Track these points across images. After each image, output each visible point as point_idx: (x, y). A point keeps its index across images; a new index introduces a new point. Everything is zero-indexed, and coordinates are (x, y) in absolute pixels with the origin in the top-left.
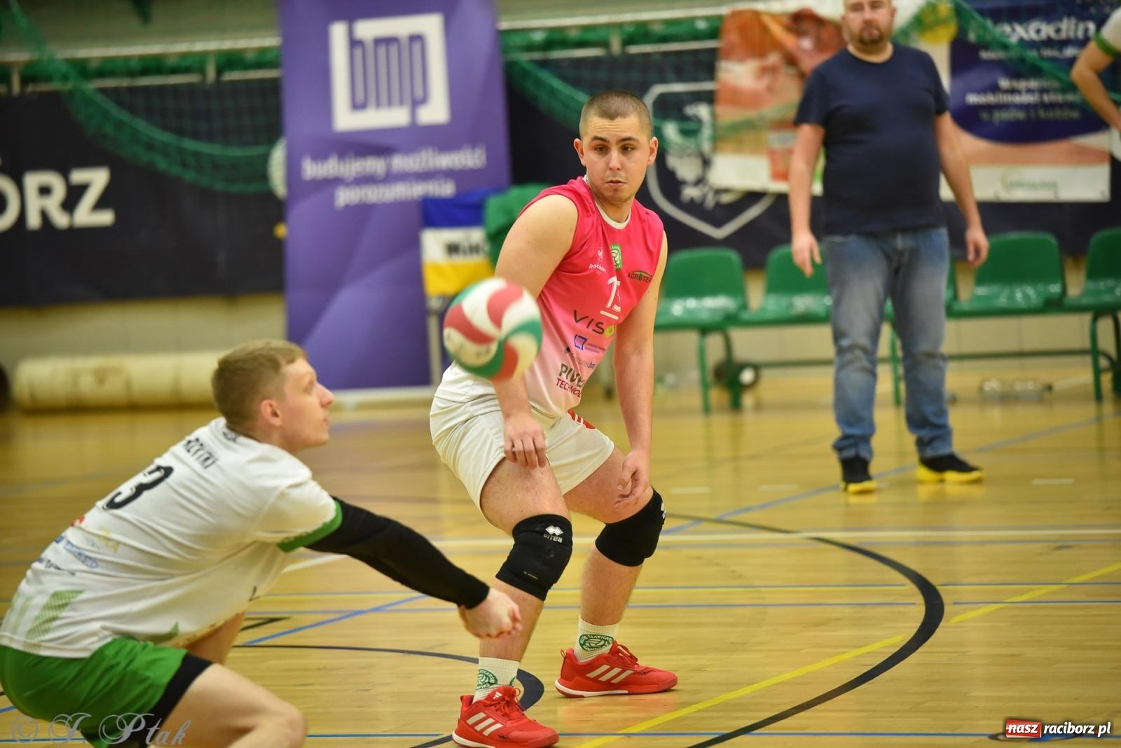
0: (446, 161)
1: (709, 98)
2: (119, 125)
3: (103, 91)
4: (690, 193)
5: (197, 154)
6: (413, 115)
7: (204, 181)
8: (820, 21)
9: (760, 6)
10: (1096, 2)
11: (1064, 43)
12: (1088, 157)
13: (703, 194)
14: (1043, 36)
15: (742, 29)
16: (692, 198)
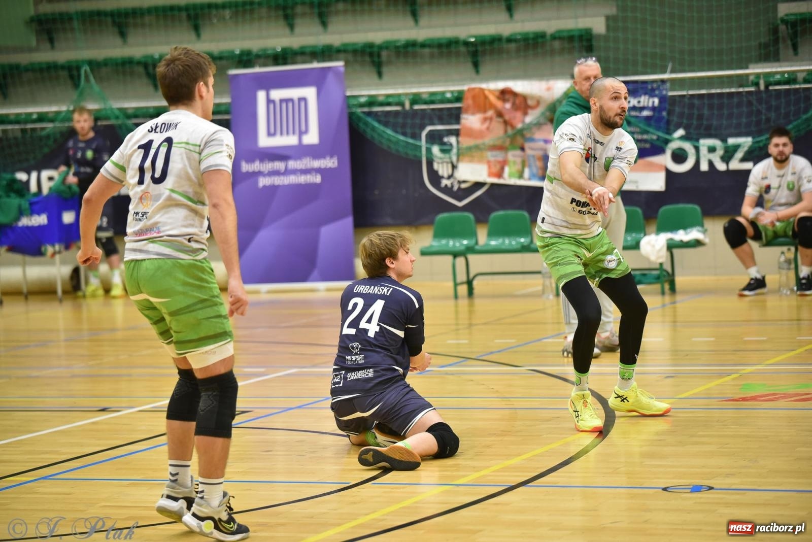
0: (317, 164)
1: (457, 133)
4: (445, 182)
6: (300, 139)
8: (515, 94)
9: (484, 86)
10: (658, 88)
11: (642, 109)
12: (654, 168)
13: (452, 184)
14: (631, 105)
15: (474, 98)
16: (446, 185)
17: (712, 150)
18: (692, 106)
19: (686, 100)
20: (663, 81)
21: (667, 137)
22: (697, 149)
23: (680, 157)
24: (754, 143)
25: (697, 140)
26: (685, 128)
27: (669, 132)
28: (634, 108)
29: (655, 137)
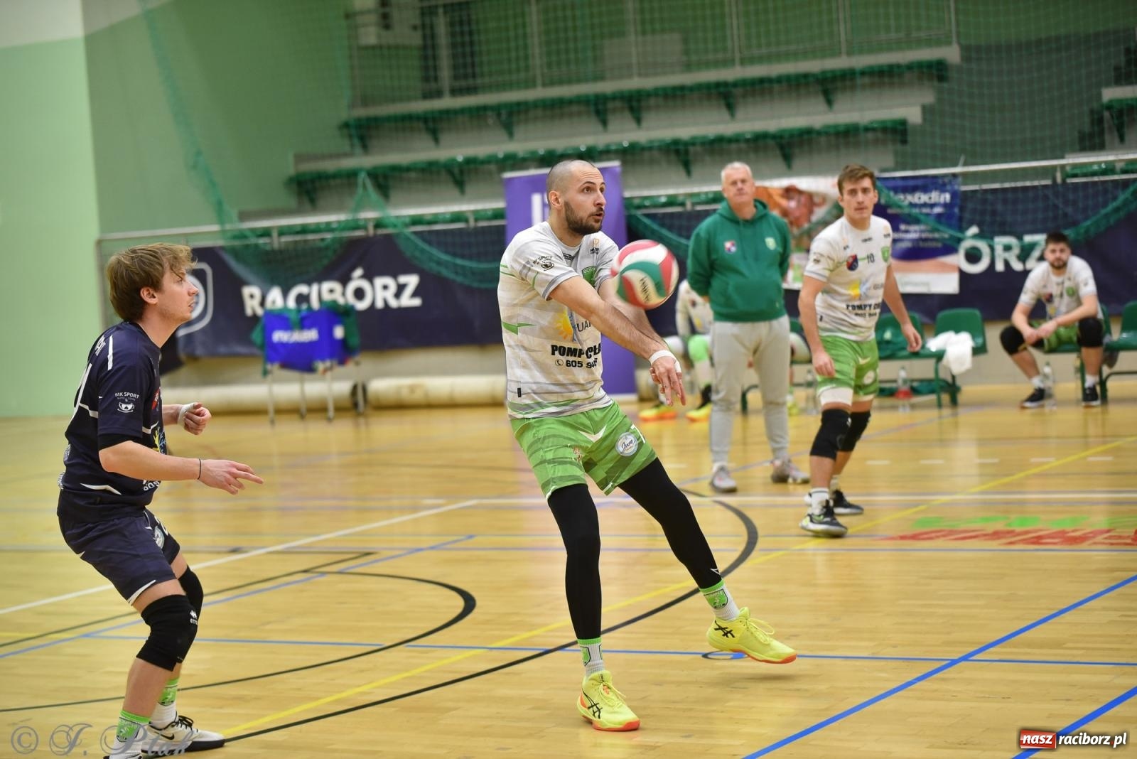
2: (423, 251)
3: (415, 233)
5: (463, 267)
7: (467, 282)
8: (800, 192)
10: (950, 183)
11: (933, 206)
12: (947, 268)
14: (922, 201)
17: (1007, 248)
18: (984, 201)
19: (979, 195)
20: (954, 175)
21: (959, 235)
22: (992, 249)
23: (973, 257)
25: (992, 239)
26: (980, 225)
27: (962, 229)
28: (925, 205)
29: (946, 236)
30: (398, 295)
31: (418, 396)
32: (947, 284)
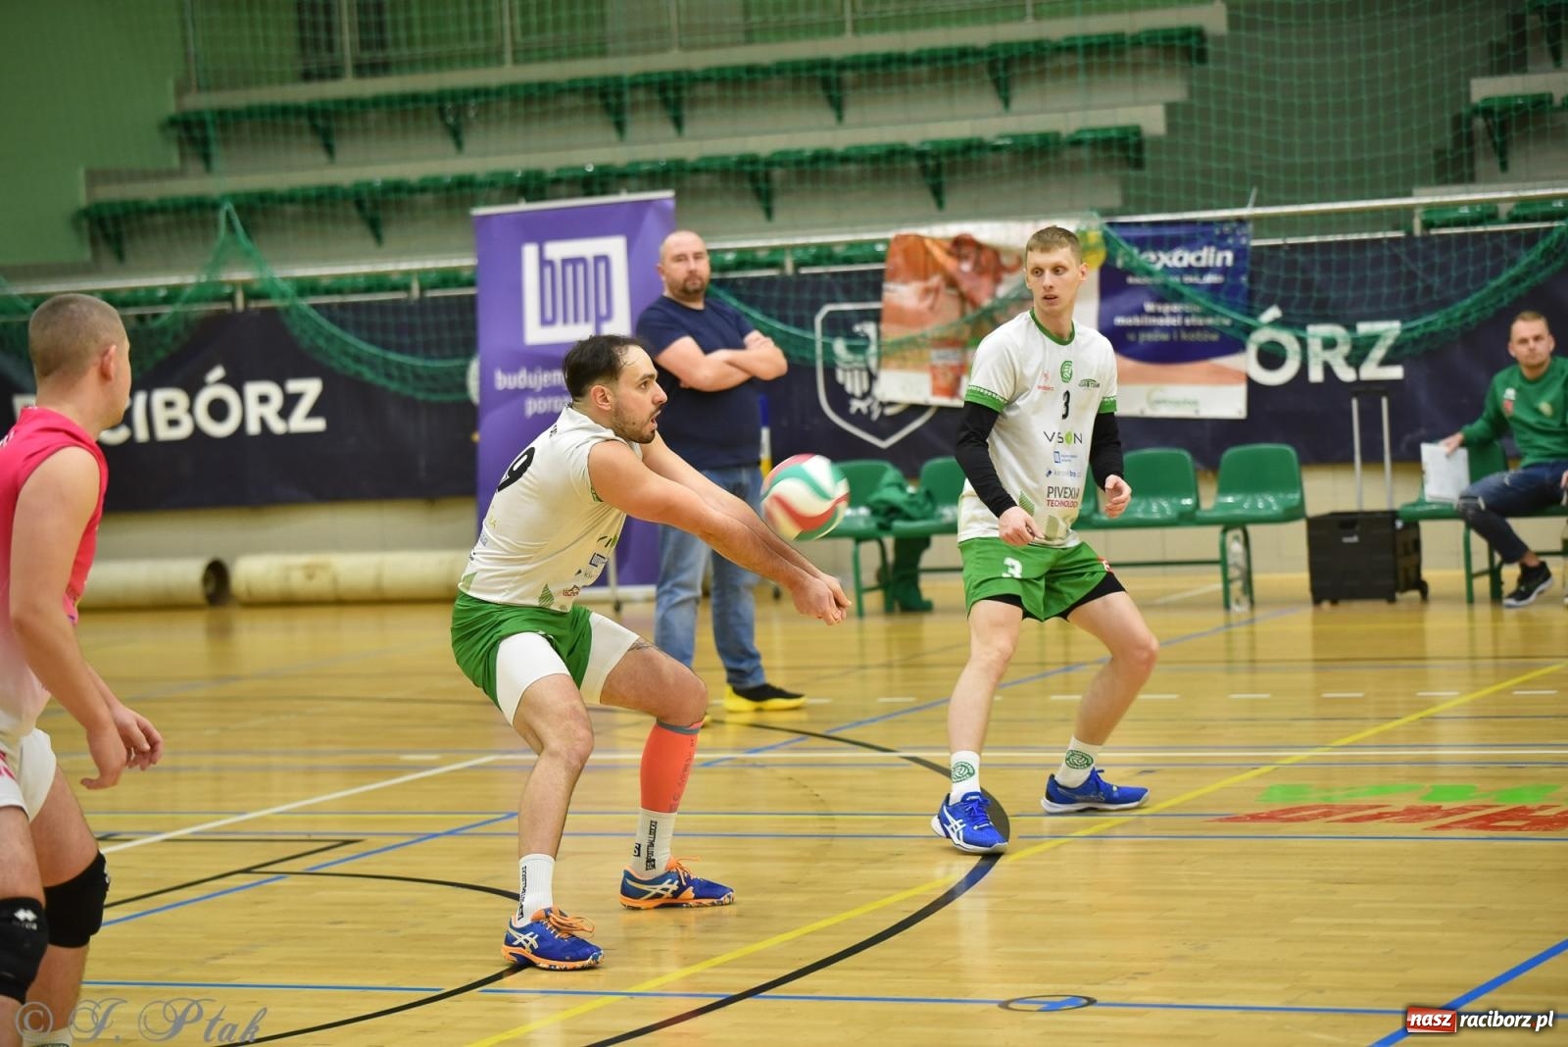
1: (876, 317)
2: (330, 338)
3: (315, 307)
4: (856, 405)
5: (400, 366)
6: (598, 328)
7: (407, 391)
8: (979, 247)
9: (923, 231)
10: (1233, 234)
11: (1204, 271)
12: (1225, 377)
13: (869, 408)
14: (1185, 264)
15: (906, 252)
16: (859, 410)
17: (1330, 344)
18: (1291, 266)
19: (1282, 254)
20: (1241, 221)
21: (1250, 321)
22: (1303, 344)
23: (1271, 357)
24: (1405, 331)
25: (1303, 328)
26: (1282, 306)
27: (1253, 313)
28: (1190, 270)
29: (1227, 322)
30: (285, 413)
31: (320, 585)
32: (1230, 404)
